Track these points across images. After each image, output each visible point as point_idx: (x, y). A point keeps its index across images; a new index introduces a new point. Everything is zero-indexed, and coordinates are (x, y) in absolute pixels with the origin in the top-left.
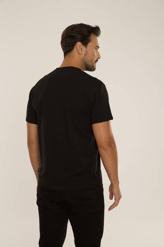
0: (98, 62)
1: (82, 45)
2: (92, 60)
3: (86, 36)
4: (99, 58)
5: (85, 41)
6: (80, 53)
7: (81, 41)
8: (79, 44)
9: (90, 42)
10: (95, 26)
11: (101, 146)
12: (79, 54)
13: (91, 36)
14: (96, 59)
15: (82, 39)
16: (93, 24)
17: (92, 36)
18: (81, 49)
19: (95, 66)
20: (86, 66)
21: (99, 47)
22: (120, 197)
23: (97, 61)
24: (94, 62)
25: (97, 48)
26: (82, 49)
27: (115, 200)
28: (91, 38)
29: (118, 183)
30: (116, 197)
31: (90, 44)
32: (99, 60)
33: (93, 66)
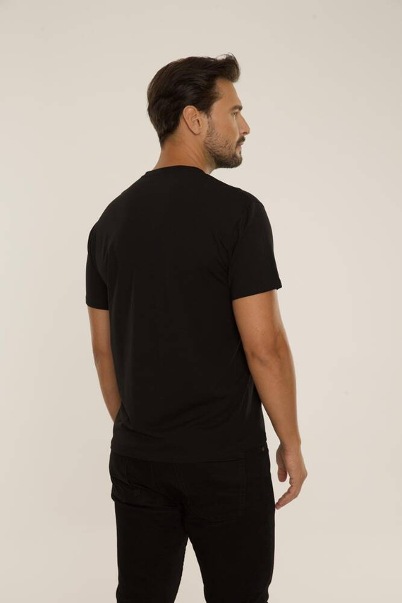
0: (244, 143)
1: (197, 113)
2: (227, 144)
3: (203, 88)
4: (246, 133)
5: (204, 102)
6: (196, 132)
7: (194, 103)
8: (189, 111)
9: (215, 101)
10: (224, 57)
11: (253, 354)
12: (194, 134)
13: (215, 84)
14: (238, 137)
15: (195, 97)
16: (217, 54)
17: (221, 85)
18: (196, 122)
19: (238, 154)
20: (215, 160)
21: (240, 108)
22: (303, 475)
23: (242, 139)
24: (235, 144)
25: (237, 110)
26: (198, 121)
27: (290, 483)
28: (216, 90)
29: (299, 442)
30: (294, 476)
31: (216, 106)
32: (246, 136)
33: (235, 156)
